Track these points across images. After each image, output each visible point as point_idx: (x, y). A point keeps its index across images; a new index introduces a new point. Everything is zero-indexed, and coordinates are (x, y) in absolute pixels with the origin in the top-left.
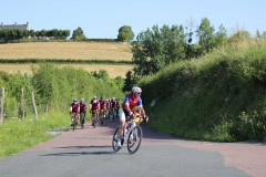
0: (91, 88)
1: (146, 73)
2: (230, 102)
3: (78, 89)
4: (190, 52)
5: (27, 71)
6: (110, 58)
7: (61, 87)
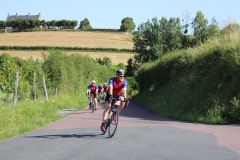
0: (96, 73)
1: (146, 60)
2: (222, 88)
3: (84, 74)
4: (186, 42)
5: (38, 57)
6: (113, 47)
7: (69, 72)
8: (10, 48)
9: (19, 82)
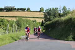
0: (32, 25)
1: (48, 21)
2: (72, 30)
3: (29, 25)
6: (37, 17)
8: (5, 17)
9: (9, 27)
